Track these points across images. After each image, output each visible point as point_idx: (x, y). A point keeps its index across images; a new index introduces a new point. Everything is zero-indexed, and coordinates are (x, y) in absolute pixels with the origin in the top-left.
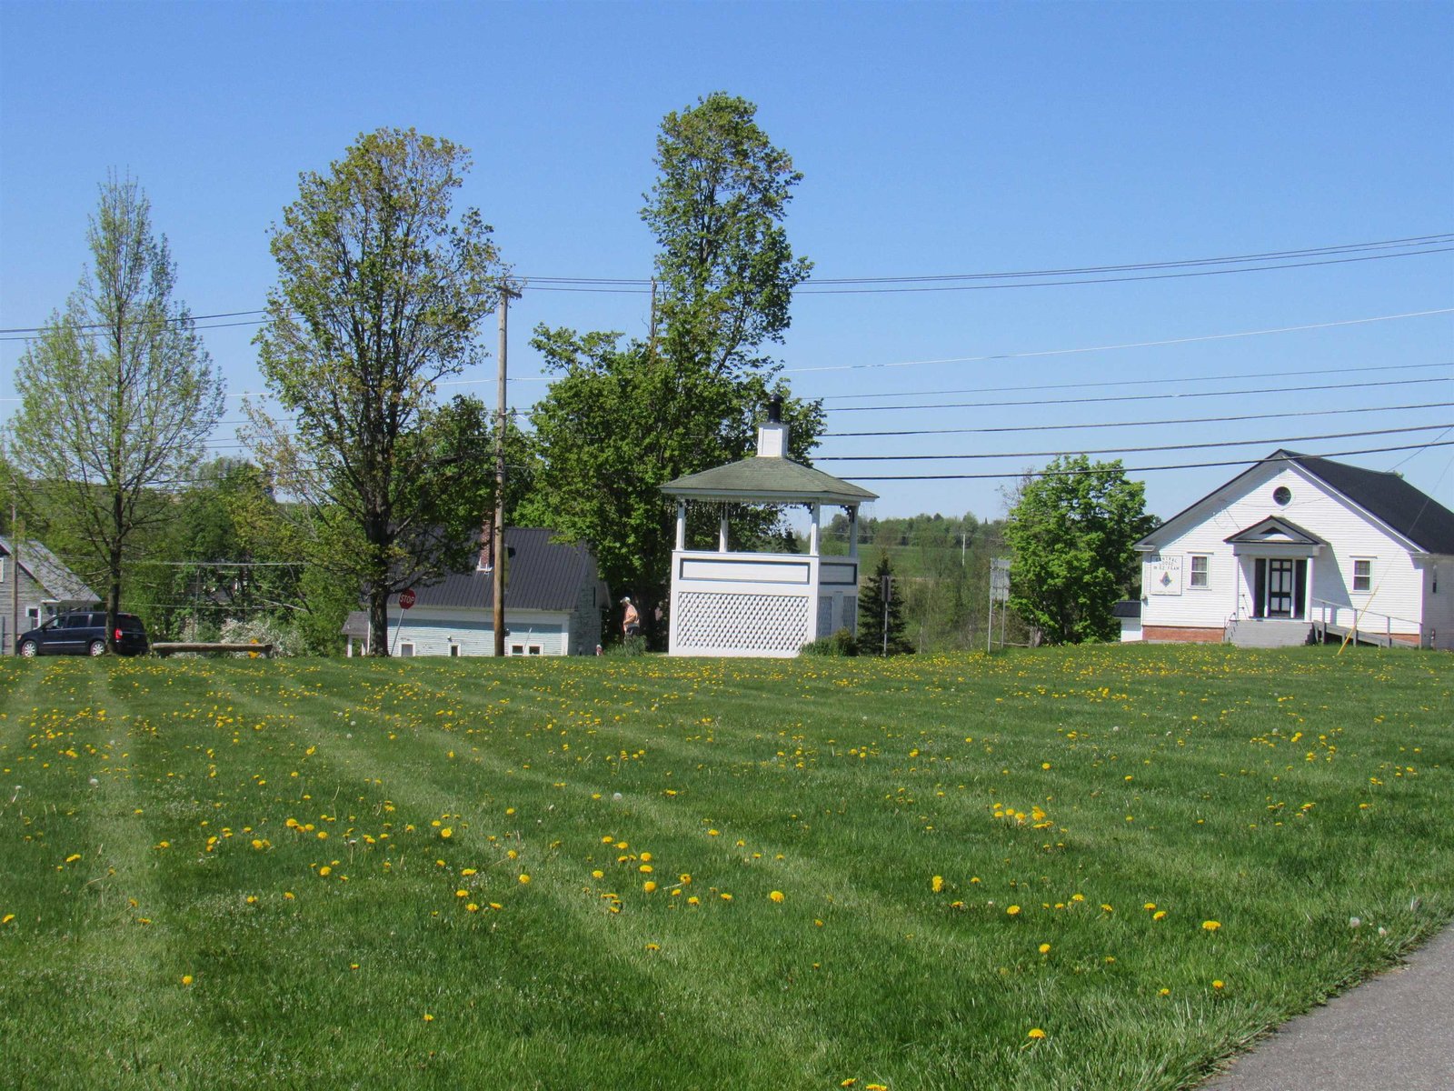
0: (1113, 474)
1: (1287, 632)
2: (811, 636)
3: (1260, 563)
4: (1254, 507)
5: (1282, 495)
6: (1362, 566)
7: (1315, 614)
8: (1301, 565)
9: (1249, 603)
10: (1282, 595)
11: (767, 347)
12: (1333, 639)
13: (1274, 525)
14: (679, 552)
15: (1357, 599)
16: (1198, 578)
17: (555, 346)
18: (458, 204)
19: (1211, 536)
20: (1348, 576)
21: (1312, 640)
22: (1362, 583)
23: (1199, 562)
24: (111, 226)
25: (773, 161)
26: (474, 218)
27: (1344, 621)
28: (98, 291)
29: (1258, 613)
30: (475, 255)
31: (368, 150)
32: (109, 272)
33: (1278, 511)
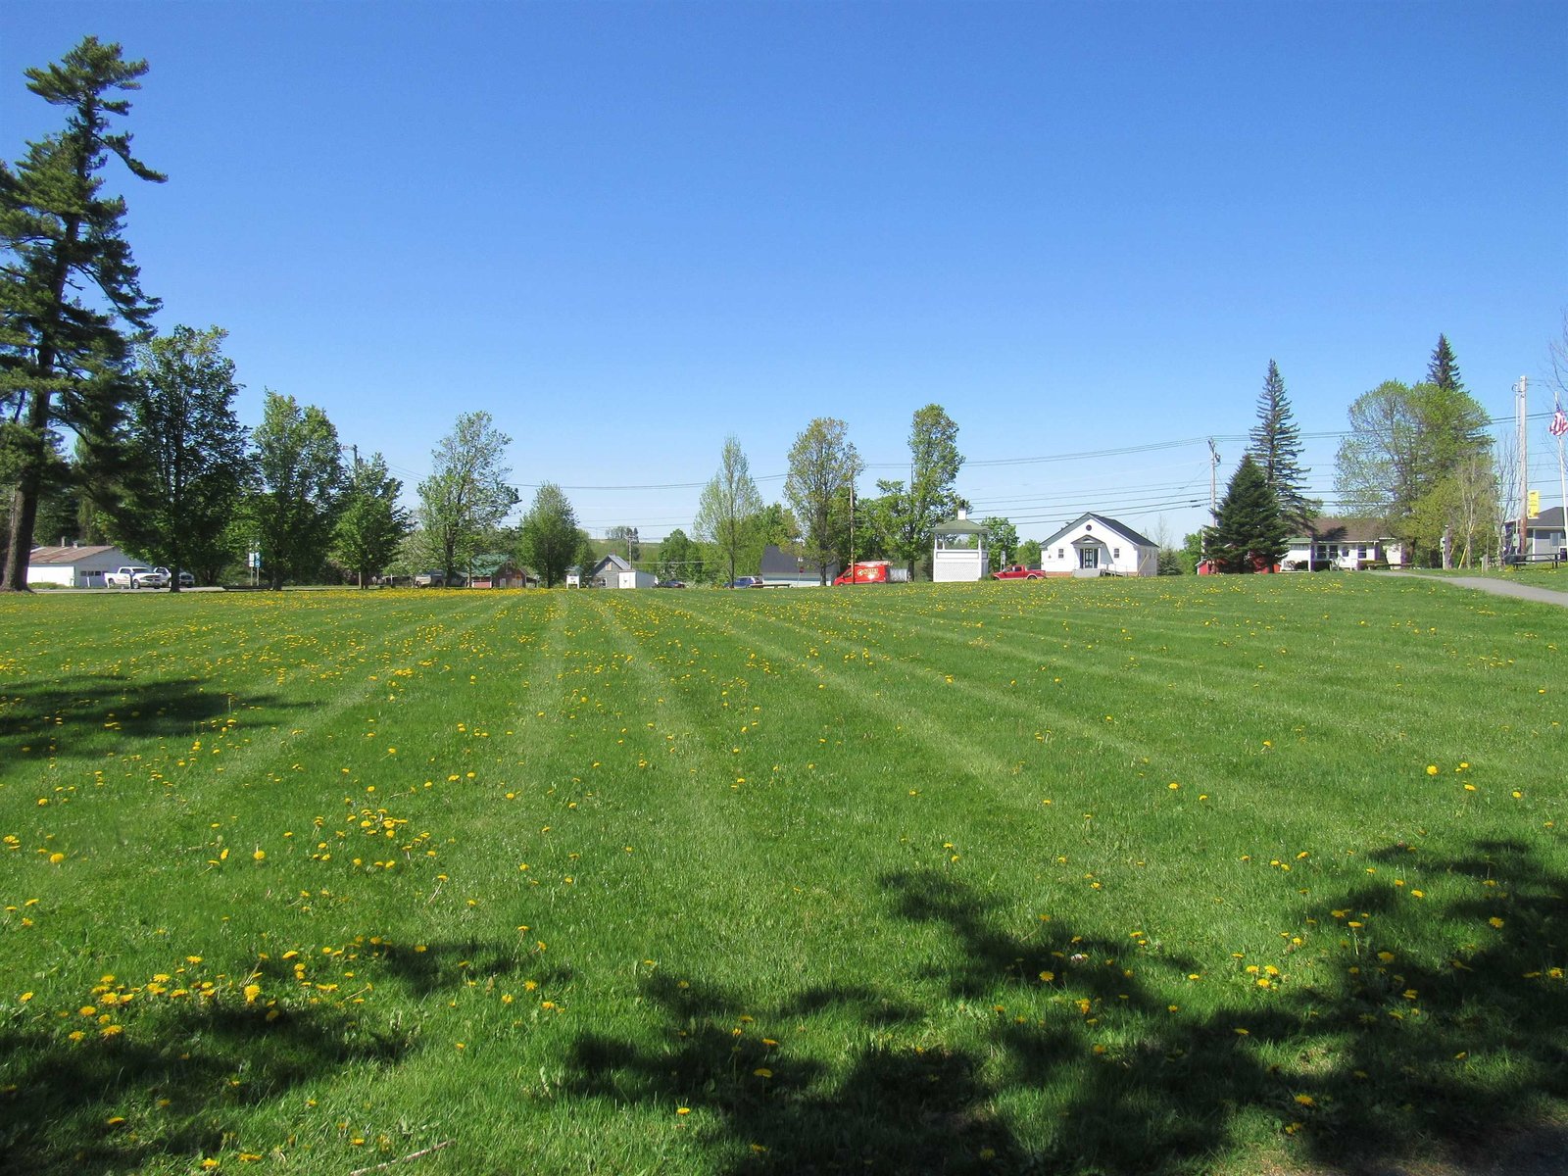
0: (1005, 522)
1: (1092, 573)
2: (980, 576)
3: (1082, 550)
4: (1080, 532)
5: (1089, 528)
6: (1117, 550)
7: (1101, 566)
8: (1096, 551)
9: (1078, 563)
10: (1089, 560)
11: (950, 485)
12: (1108, 574)
13: (1087, 537)
14: (936, 550)
15: (1115, 560)
16: (1061, 556)
17: (883, 486)
18: (846, 441)
19: (1066, 542)
20: (1112, 554)
21: (1101, 575)
22: (1117, 556)
23: (1061, 551)
24: (728, 451)
25: (950, 424)
26: (851, 446)
27: (1112, 568)
28: (725, 472)
29: (1082, 567)
30: (851, 457)
31: (818, 425)
32: (728, 467)
33: (1089, 533)
